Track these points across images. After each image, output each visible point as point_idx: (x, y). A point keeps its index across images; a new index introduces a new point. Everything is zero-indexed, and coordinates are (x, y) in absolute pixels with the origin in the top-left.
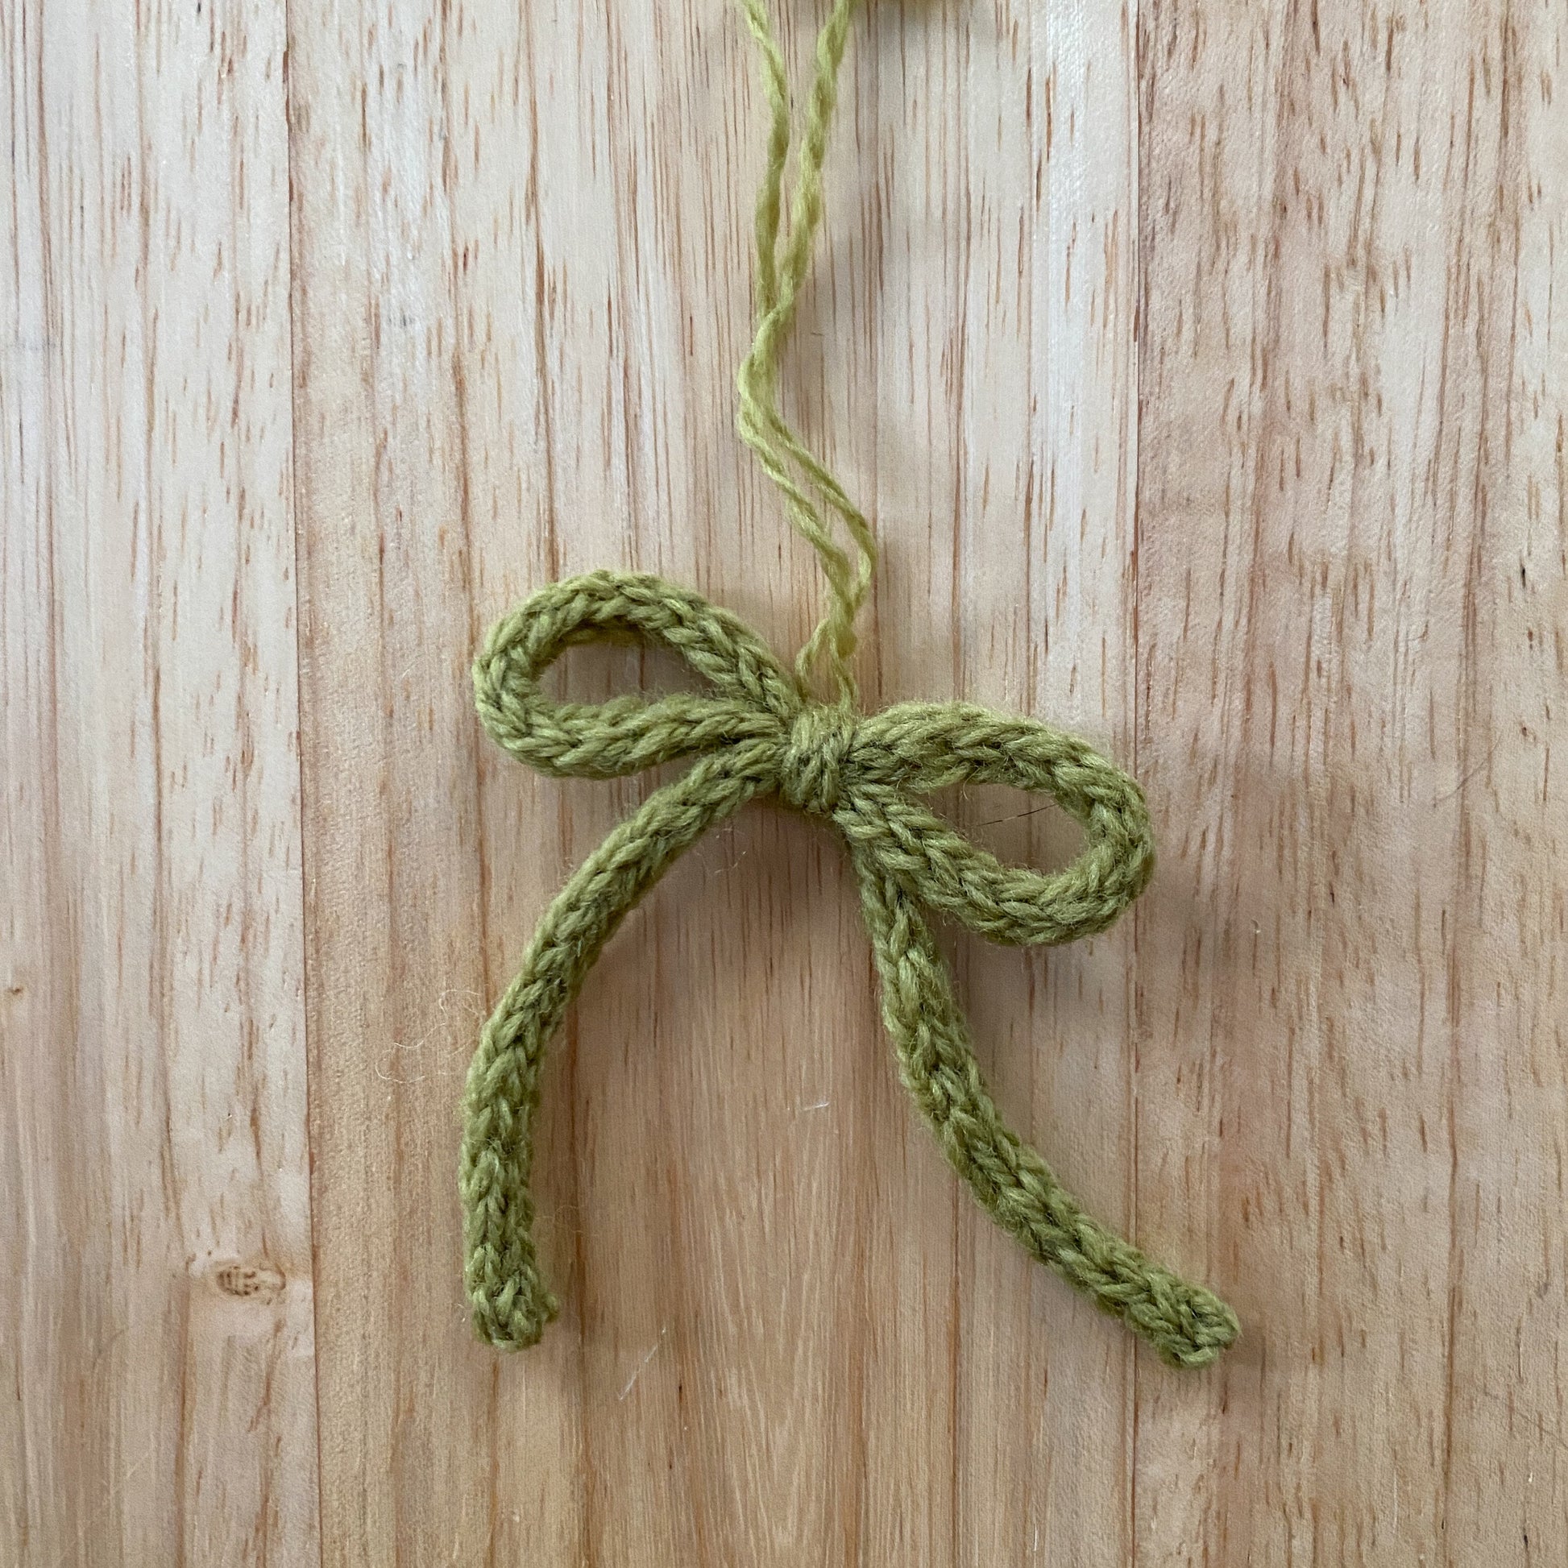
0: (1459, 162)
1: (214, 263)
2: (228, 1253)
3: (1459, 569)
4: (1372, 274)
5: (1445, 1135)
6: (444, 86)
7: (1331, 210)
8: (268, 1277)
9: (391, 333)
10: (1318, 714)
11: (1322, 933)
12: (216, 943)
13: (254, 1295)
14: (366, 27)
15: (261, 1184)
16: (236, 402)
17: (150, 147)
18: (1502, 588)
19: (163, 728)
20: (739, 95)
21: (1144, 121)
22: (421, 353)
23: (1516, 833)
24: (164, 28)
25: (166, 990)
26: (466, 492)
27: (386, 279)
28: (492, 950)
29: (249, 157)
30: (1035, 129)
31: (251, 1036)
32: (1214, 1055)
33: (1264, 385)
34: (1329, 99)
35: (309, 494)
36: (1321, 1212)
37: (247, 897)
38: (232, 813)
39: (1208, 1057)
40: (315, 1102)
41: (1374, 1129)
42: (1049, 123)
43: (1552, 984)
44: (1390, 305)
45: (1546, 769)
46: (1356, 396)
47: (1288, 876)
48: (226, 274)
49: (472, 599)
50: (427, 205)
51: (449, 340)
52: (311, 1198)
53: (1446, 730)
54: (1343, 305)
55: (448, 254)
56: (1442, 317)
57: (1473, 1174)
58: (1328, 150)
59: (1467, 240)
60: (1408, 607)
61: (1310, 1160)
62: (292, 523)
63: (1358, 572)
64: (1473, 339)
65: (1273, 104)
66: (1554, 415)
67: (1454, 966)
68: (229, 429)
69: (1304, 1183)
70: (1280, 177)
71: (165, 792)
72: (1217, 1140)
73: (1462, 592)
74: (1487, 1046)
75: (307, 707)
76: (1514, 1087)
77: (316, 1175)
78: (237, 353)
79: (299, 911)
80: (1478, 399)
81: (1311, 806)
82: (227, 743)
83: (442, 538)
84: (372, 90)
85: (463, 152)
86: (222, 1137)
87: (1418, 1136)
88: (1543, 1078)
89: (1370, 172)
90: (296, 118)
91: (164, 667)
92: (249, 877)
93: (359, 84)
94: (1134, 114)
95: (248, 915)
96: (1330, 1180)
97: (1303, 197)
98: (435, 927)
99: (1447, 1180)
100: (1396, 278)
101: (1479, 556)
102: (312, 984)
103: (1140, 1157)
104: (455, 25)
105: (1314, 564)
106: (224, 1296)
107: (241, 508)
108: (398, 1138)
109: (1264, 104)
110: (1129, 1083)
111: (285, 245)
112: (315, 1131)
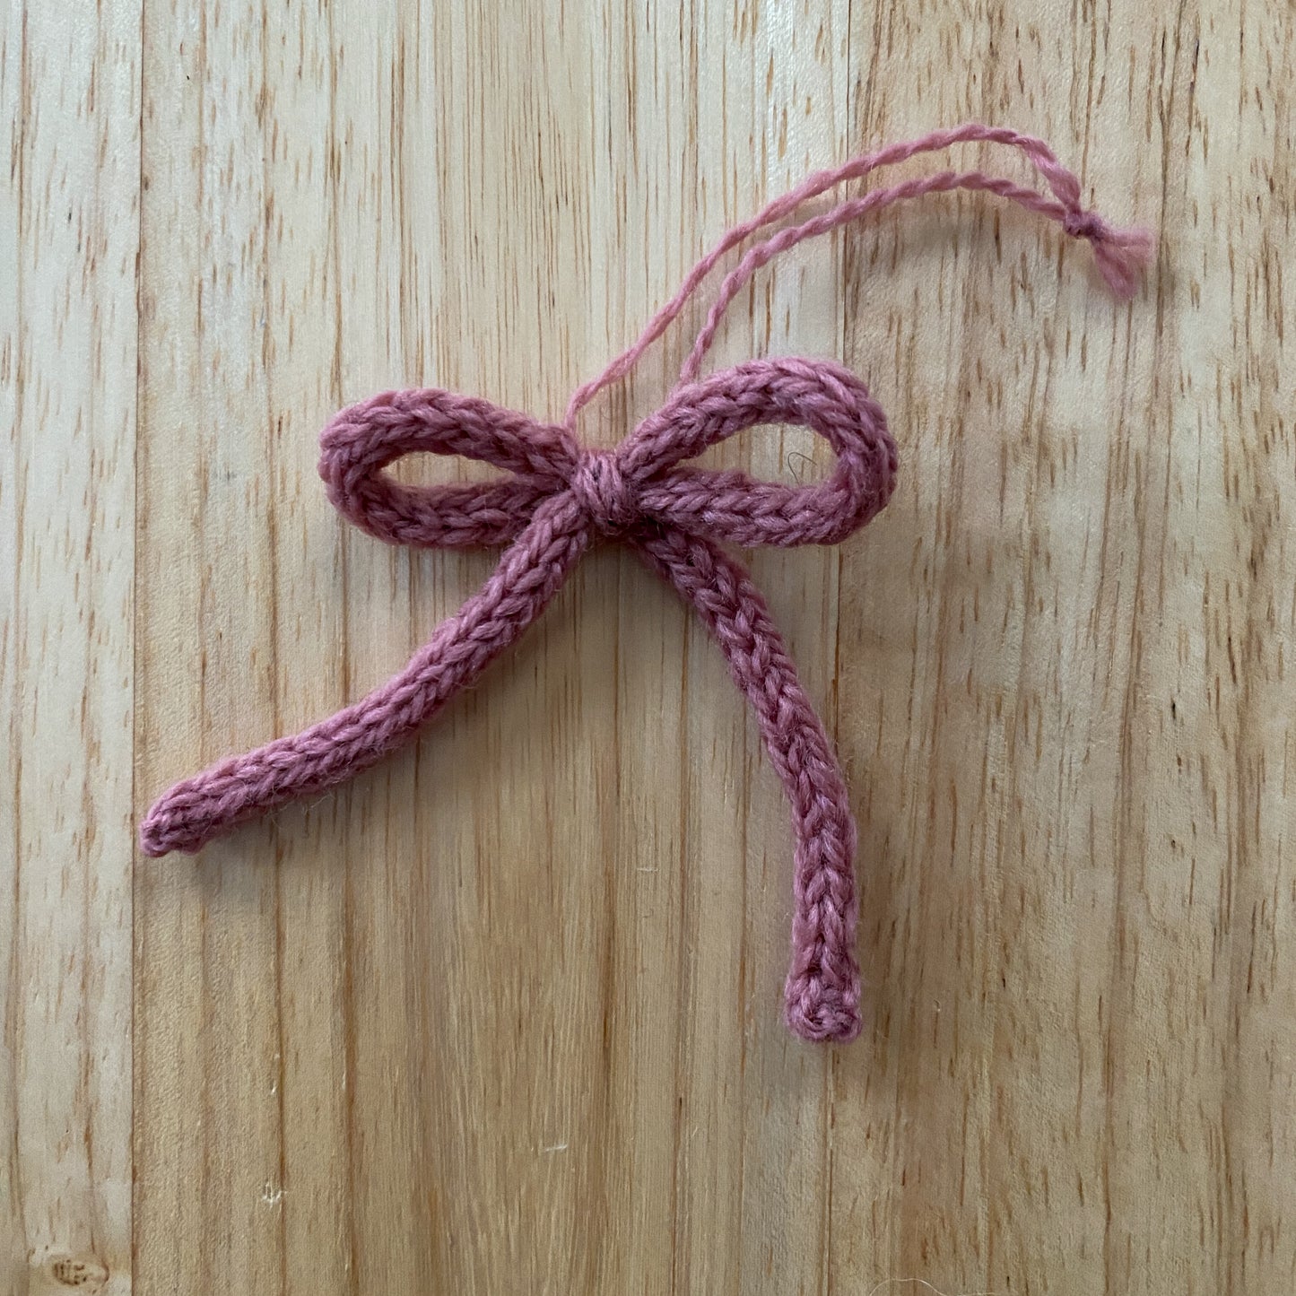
0: (1120, 356)
1: (75, 424)
2: (61, 1249)
3: (1117, 703)
4: (1043, 451)
5: (1100, 1192)
6: (265, 282)
7: (1009, 394)
8: (94, 1270)
9: (216, 485)
10: (992, 823)
11: (994, 1013)
12: (61, 988)
13: (82, 1285)
14: (203, 233)
15: (91, 1192)
16: (90, 539)
17: (26, 329)
18: (1154, 720)
19: (23, 806)
20: (509, 293)
21: (849, 319)
22: (241, 504)
23: (1165, 931)
24: (41, 232)
25: (18, 1026)
26: (275, 618)
27: (214, 441)
28: (285, 1003)
29: (106, 340)
30: (756, 326)
31: (87, 1065)
32: (899, 1115)
33: (948, 543)
34: (1009, 302)
35: (146, 618)
36: (991, 1254)
37: (87, 949)
38: (77, 877)
39: (893, 1117)
40: (137, 1120)
41: (1037, 1184)
42: (768, 320)
43: (1196, 1064)
44: (1059, 476)
45: (1192, 877)
46: (1028, 554)
47: (965, 964)
48: (83, 434)
49: (277, 707)
50: (250, 379)
51: (264, 491)
52: (133, 1204)
53: (1104, 843)
54: (1019, 475)
55: (265, 421)
56: (1104, 488)
57: (1126, 1228)
58: (1008, 344)
59: (1127, 422)
60: (1071, 734)
61: (981, 1209)
62: (132, 640)
63: (1028, 701)
64: (1131, 505)
65: (960, 303)
66: (1201, 571)
67: (1108, 1046)
68: (83, 562)
69: (975, 1228)
70: (965, 366)
71: (23, 860)
72: (899, 1189)
73: (1119, 723)
74: (1139, 1115)
75: (139, 793)
76: (1162, 1152)
77: (137, 1184)
78: (91, 500)
79: (128, 963)
80: (1136, 558)
81: (986, 903)
82: (74, 823)
83: (254, 656)
84: (206, 285)
85: (280, 336)
86: (62, 1148)
87: (1076, 1191)
88: (1188, 1144)
89: (1044, 363)
90: (144, 308)
91: (25, 756)
92: (89, 932)
93: (196, 279)
94: (841, 314)
95: (86, 965)
96: (999, 1225)
97: (985, 384)
98: (240, 983)
99: (1101, 1232)
100: (1064, 454)
101: (1135, 692)
102: (138, 1027)
103: (833, 1199)
104: (276, 231)
105: (989, 695)
106: (57, 1284)
107: (91, 628)
108: (206, 1156)
109: (953, 304)
110: (825, 1137)
111: (132, 410)
112: (137, 1148)
